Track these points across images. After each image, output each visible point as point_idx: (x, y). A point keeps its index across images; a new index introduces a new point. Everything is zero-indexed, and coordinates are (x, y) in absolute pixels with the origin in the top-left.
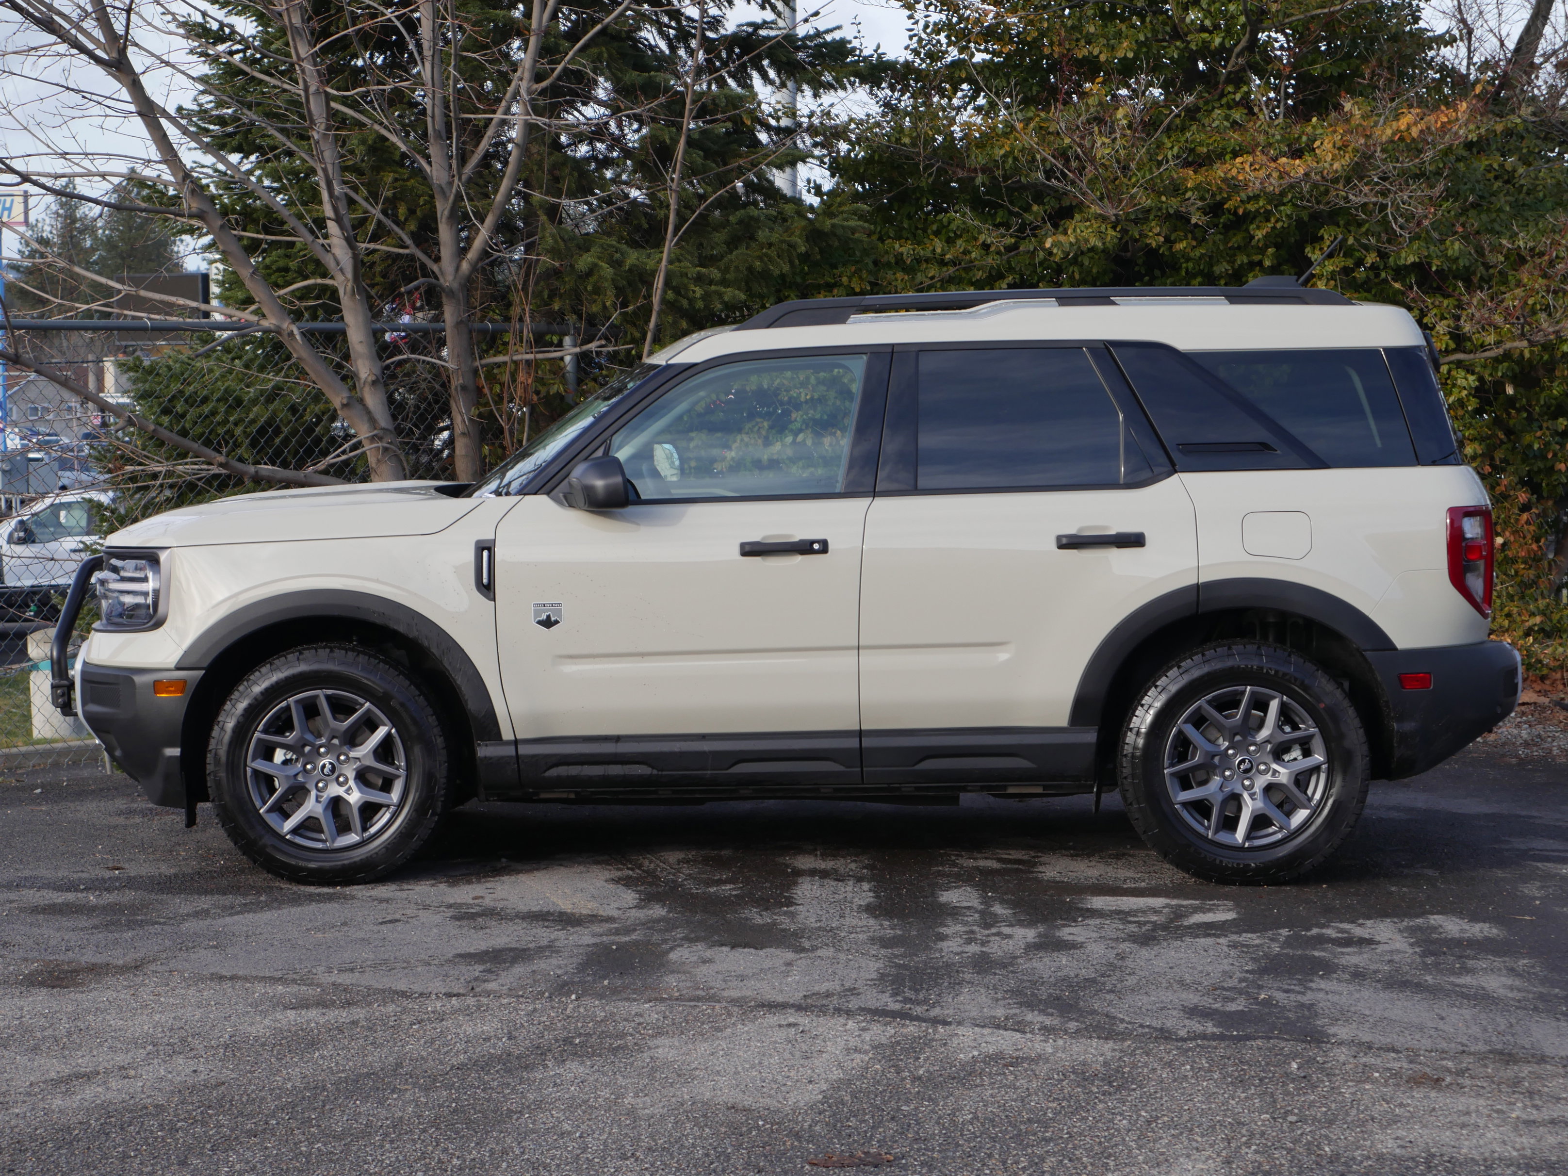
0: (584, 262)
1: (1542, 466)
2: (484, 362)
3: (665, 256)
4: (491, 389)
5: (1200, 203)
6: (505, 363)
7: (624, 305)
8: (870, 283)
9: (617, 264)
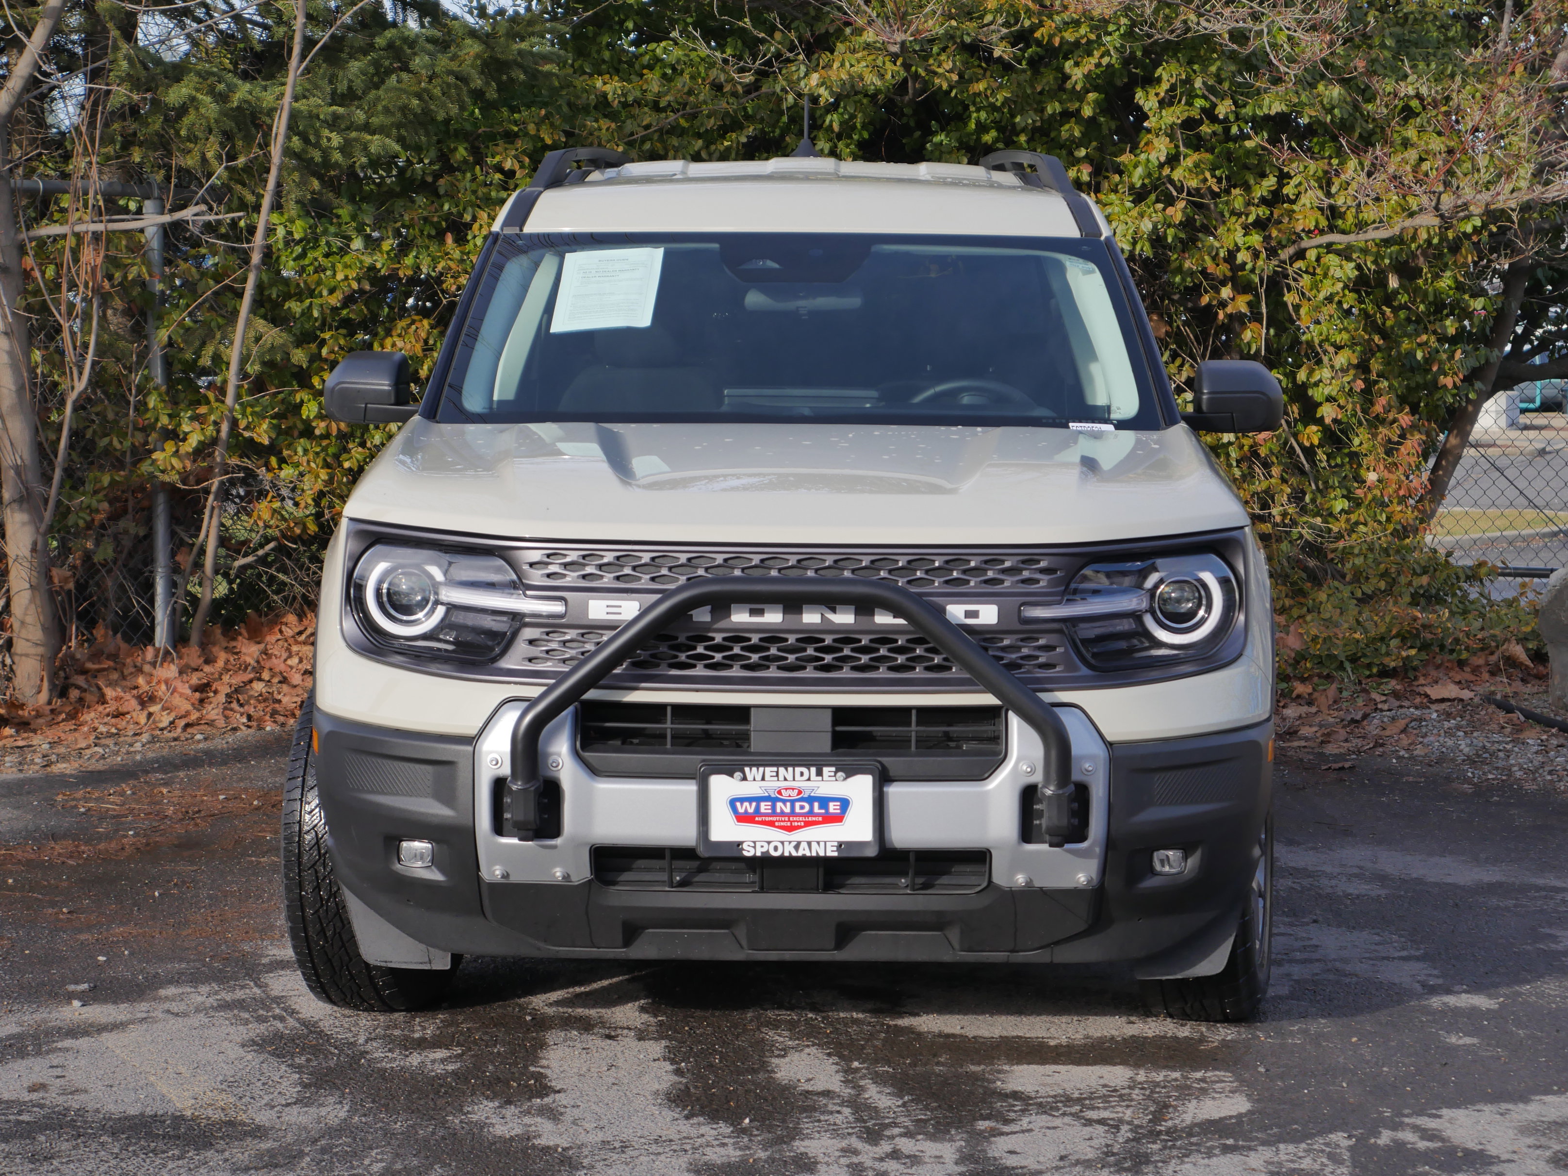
0: (176, 95)
1: (1421, 381)
2: (32, 233)
3: (288, 90)
4: (43, 273)
5: (1005, 31)
6: (64, 237)
7: (232, 157)
8: (564, 131)
9: (222, 98)
